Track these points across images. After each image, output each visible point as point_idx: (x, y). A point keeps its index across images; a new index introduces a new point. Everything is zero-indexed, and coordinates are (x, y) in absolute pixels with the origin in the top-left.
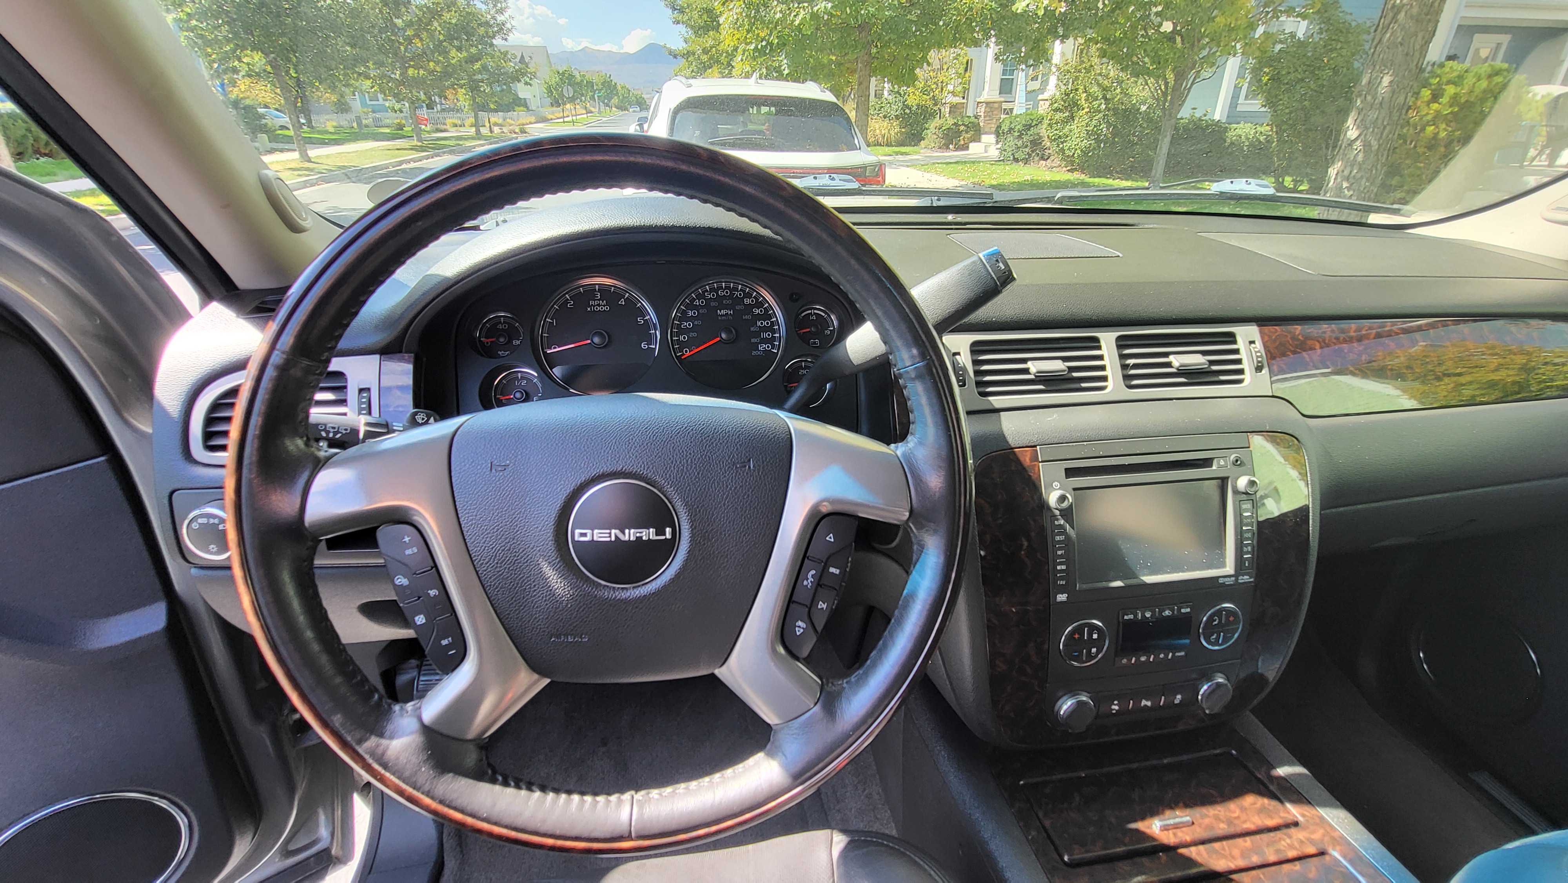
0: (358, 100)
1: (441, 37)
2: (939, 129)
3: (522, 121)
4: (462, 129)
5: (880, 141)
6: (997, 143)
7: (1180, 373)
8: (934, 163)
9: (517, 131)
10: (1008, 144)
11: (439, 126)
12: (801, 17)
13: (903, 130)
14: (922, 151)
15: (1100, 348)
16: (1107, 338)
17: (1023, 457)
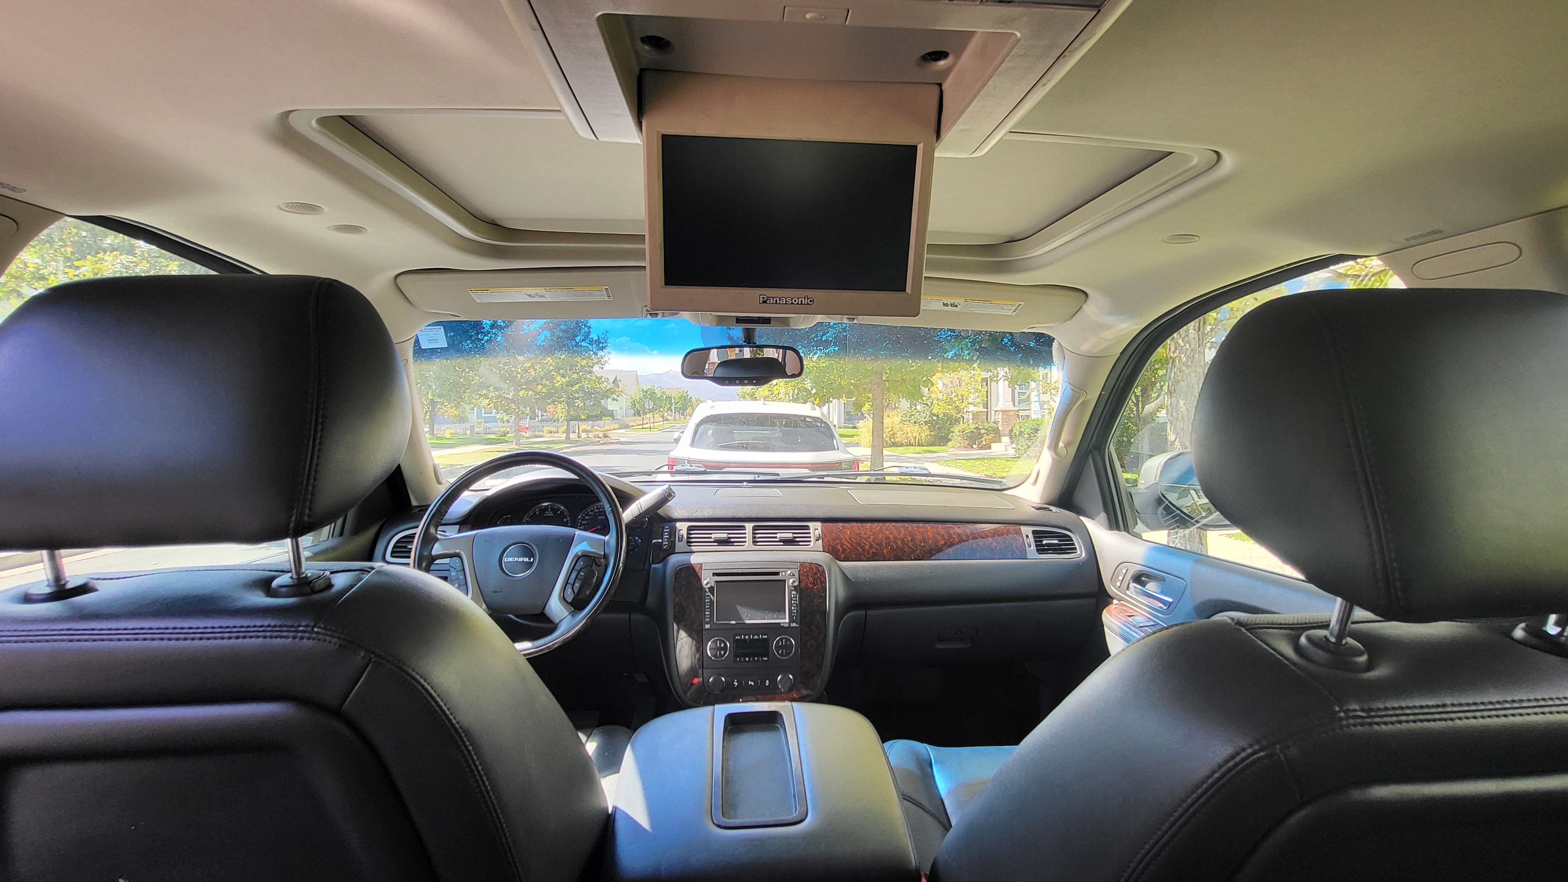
0: (475, 413)
2: (963, 432)
3: (607, 428)
4: (556, 435)
5: (911, 442)
6: (1012, 443)
7: (779, 541)
8: (956, 460)
9: (600, 436)
10: (1020, 444)
11: (537, 433)
13: (932, 433)
14: (949, 450)
15: (745, 530)
16: (749, 526)
17: (697, 569)
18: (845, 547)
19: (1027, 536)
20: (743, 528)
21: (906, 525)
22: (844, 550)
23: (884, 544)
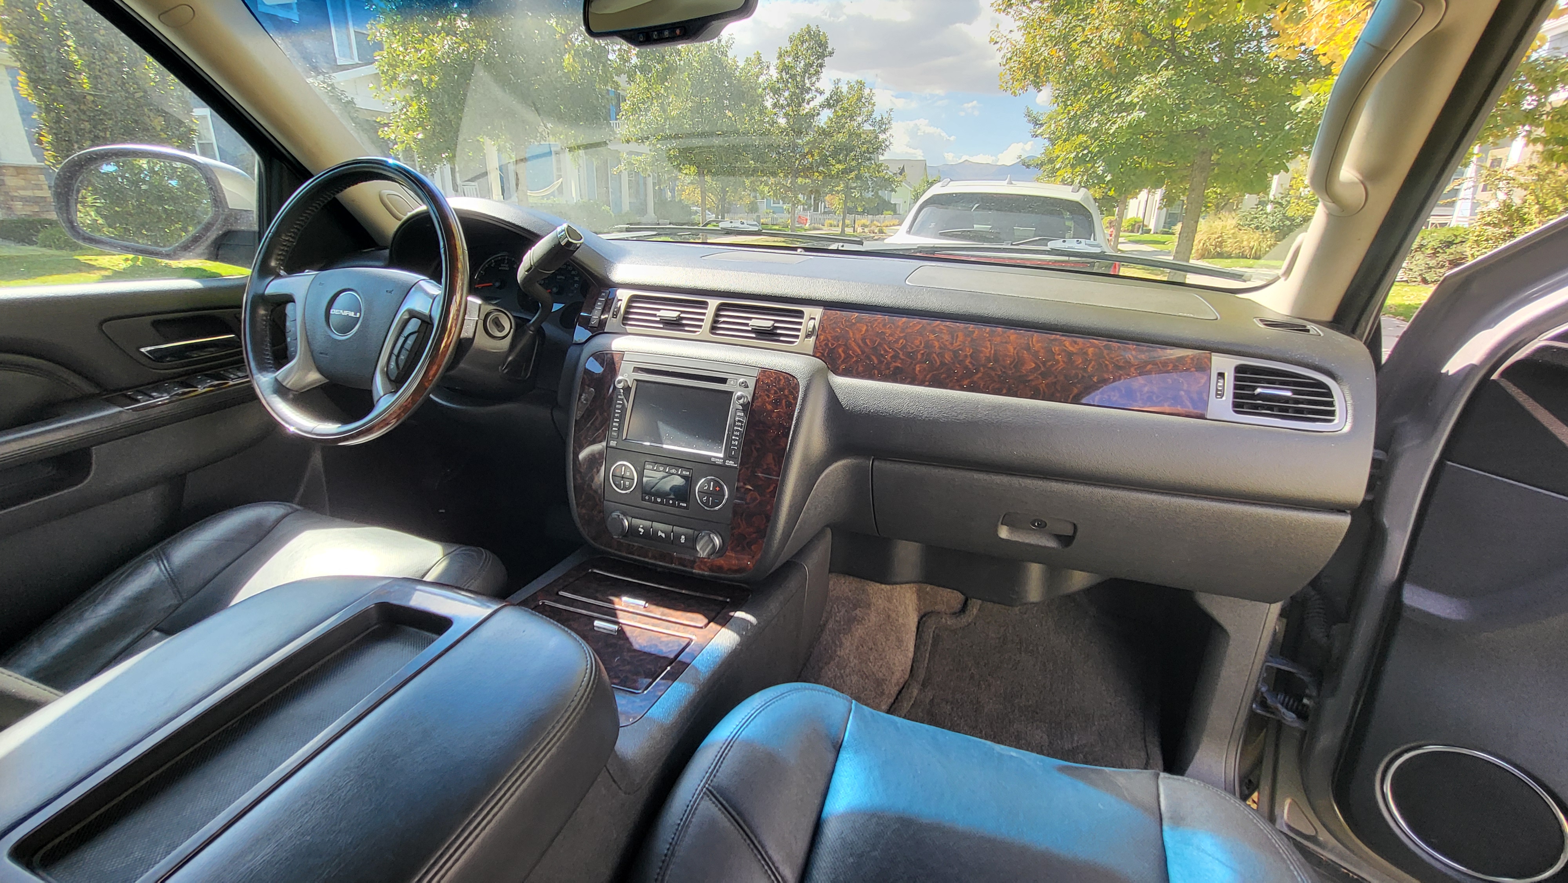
1: (828, 154)
3: (886, 223)
4: (834, 228)
7: (754, 331)
9: (876, 231)
11: (816, 225)
12: (1116, 126)
15: (706, 308)
16: (713, 303)
17: (616, 359)
18: (851, 352)
19: (1221, 375)
20: (704, 305)
21: (971, 327)
22: (848, 357)
23: (919, 356)
